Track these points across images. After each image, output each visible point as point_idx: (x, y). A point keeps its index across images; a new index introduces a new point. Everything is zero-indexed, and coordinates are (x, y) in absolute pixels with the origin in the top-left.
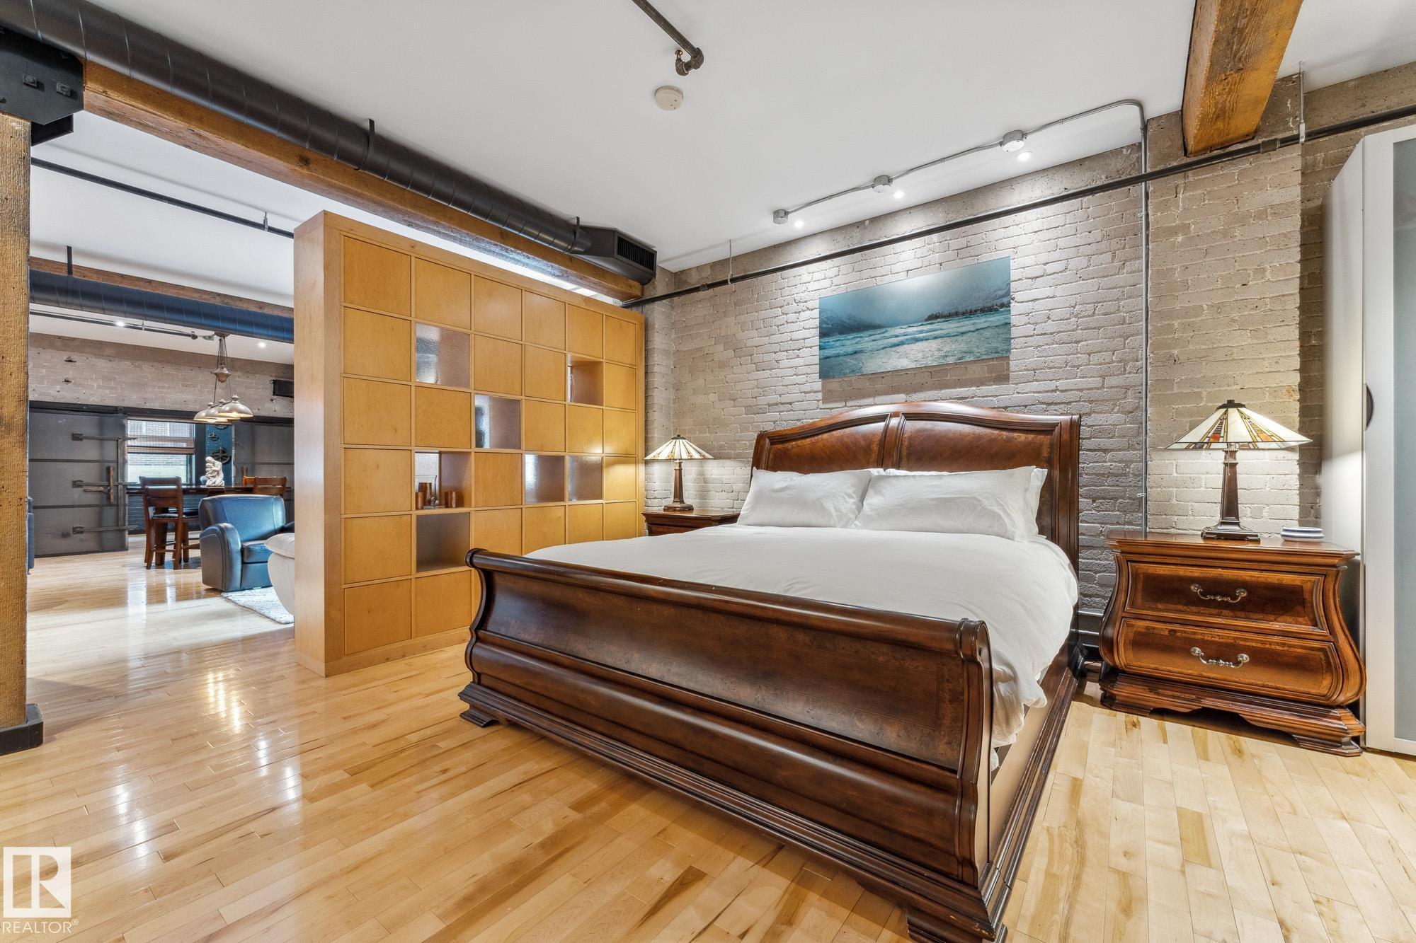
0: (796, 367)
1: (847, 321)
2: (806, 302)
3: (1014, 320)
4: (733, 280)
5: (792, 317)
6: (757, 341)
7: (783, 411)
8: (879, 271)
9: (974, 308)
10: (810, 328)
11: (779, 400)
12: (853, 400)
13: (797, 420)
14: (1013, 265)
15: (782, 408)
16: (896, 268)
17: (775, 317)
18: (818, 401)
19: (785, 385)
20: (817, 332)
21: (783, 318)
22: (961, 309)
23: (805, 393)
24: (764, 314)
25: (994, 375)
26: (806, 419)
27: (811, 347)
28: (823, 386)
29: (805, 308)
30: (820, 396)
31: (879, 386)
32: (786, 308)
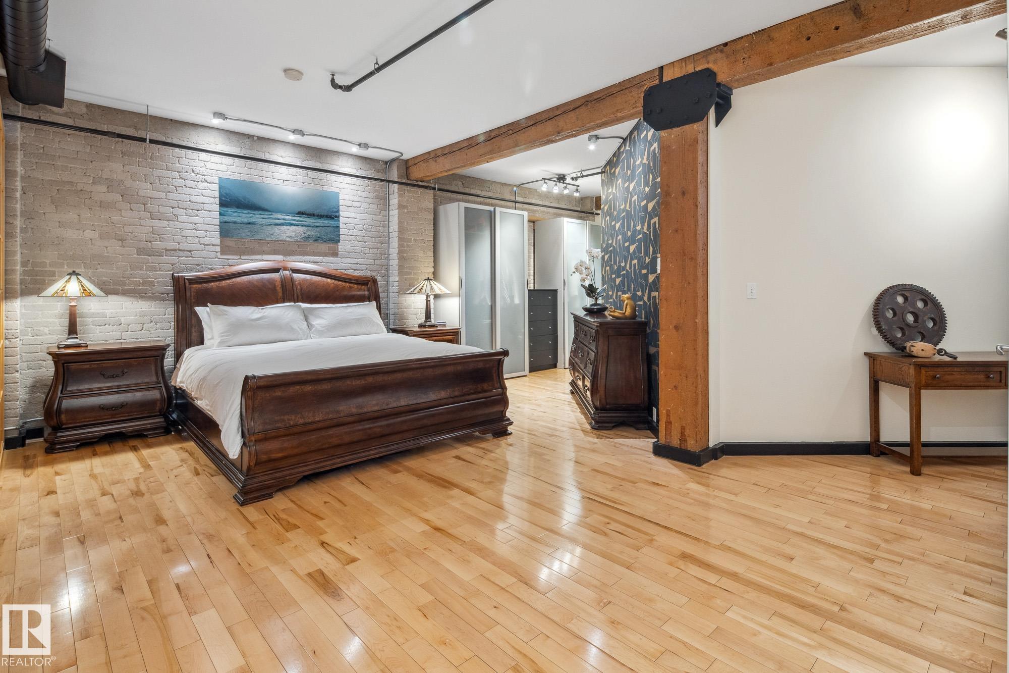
0: (196, 224)
1: (243, 200)
2: (204, 175)
3: (341, 225)
5: (189, 183)
6: (151, 193)
7: (182, 257)
8: (264, 173)
9: (323, 214)
10: (208, 197)
11: (177, 246)
12: (246, 255)
13: (197, 265)
14: (341, 197)
15: (181, 253)
16: (276, 176)
17: (172, 179)
18: (217, 252)
19: (184, 236)
20: (217, 200)
21: (180, 182)
22: (316, 212)
23: (205, 245)
24: (158, 172)
25: (331, 252)
26: (205, 264)
27: (210, 211)
28: (221, 242)
29: (203, 180)
30: (218, 249)
31: (265, 248)
32: (184, 175)
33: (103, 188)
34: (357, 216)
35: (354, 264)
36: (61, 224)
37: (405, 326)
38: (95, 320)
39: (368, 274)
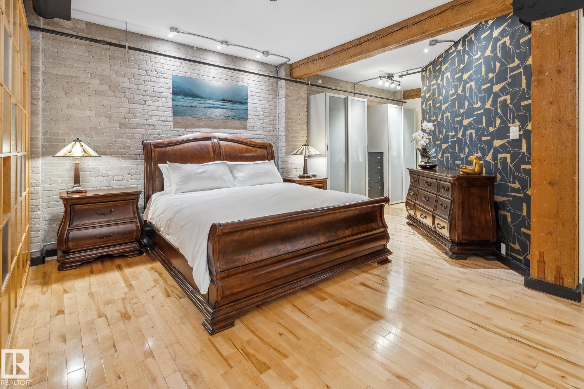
0: (157, 107)
1: (187, 91)
2: (163, 73)
3: (249, 109)
4: (130, 48)
5: (153, 79)
6: (128, 85)
7: (148, 129)
8: (201, 73)
9: (237, 100)
10: (165, 88)
11: (145, 122)
12: (189, 128)
13: (158, 135)
14: (249, 89)
15: (148, 127)
16: (208, 74)
17: (142, 75)
18: (171, 126)
19: (150, 115)
20: (171, 91)
21: (147, 78)
22: (233, 100)
23: (163, 121)
24: (133, 71)
25: (243, 126)
26: (163, 135)
27: (166, 98)
28: (173, 119)
29: (162, 77)
30: (172, 124)
31: (201, 124)
32: (149, 73)
33: (97, 81)
34: (259, 102)
35: (257, 134)
36: (69, 106)
37: (289, 177)
38: (92, 173)
39: (265, 141)
